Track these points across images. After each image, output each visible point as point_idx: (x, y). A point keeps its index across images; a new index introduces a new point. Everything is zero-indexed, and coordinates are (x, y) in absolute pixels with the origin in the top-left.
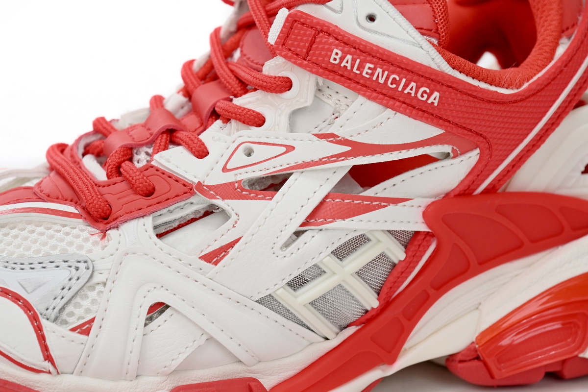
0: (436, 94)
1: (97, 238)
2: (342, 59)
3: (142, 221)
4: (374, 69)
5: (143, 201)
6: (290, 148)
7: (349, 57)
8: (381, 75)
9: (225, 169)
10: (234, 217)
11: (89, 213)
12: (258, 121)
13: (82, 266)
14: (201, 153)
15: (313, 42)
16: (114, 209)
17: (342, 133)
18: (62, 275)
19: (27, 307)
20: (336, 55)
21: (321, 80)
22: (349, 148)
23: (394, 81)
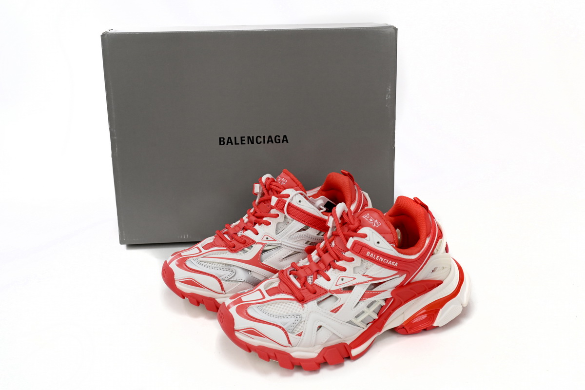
0: (397, 263)
1: (301, 307)
2: (370, 255)
3: (313, 301)
4: (379, 258)
5: (313, 296)
6: (355, 279)
7: (372, 254)
8: (381, 259)
9: (336, 285)
10: (339, 299)
11: (297, 299)
12: (345, 270)
13: (298, 317)
14: (329, 279)
15: (361, 249)
16: (305, 298)
17: (370, 275)
18: (293, 320)
19: (283, 330)
20: (368, 254)
21: (363, 259)
22: (372, 279)
23: (385, 261)
